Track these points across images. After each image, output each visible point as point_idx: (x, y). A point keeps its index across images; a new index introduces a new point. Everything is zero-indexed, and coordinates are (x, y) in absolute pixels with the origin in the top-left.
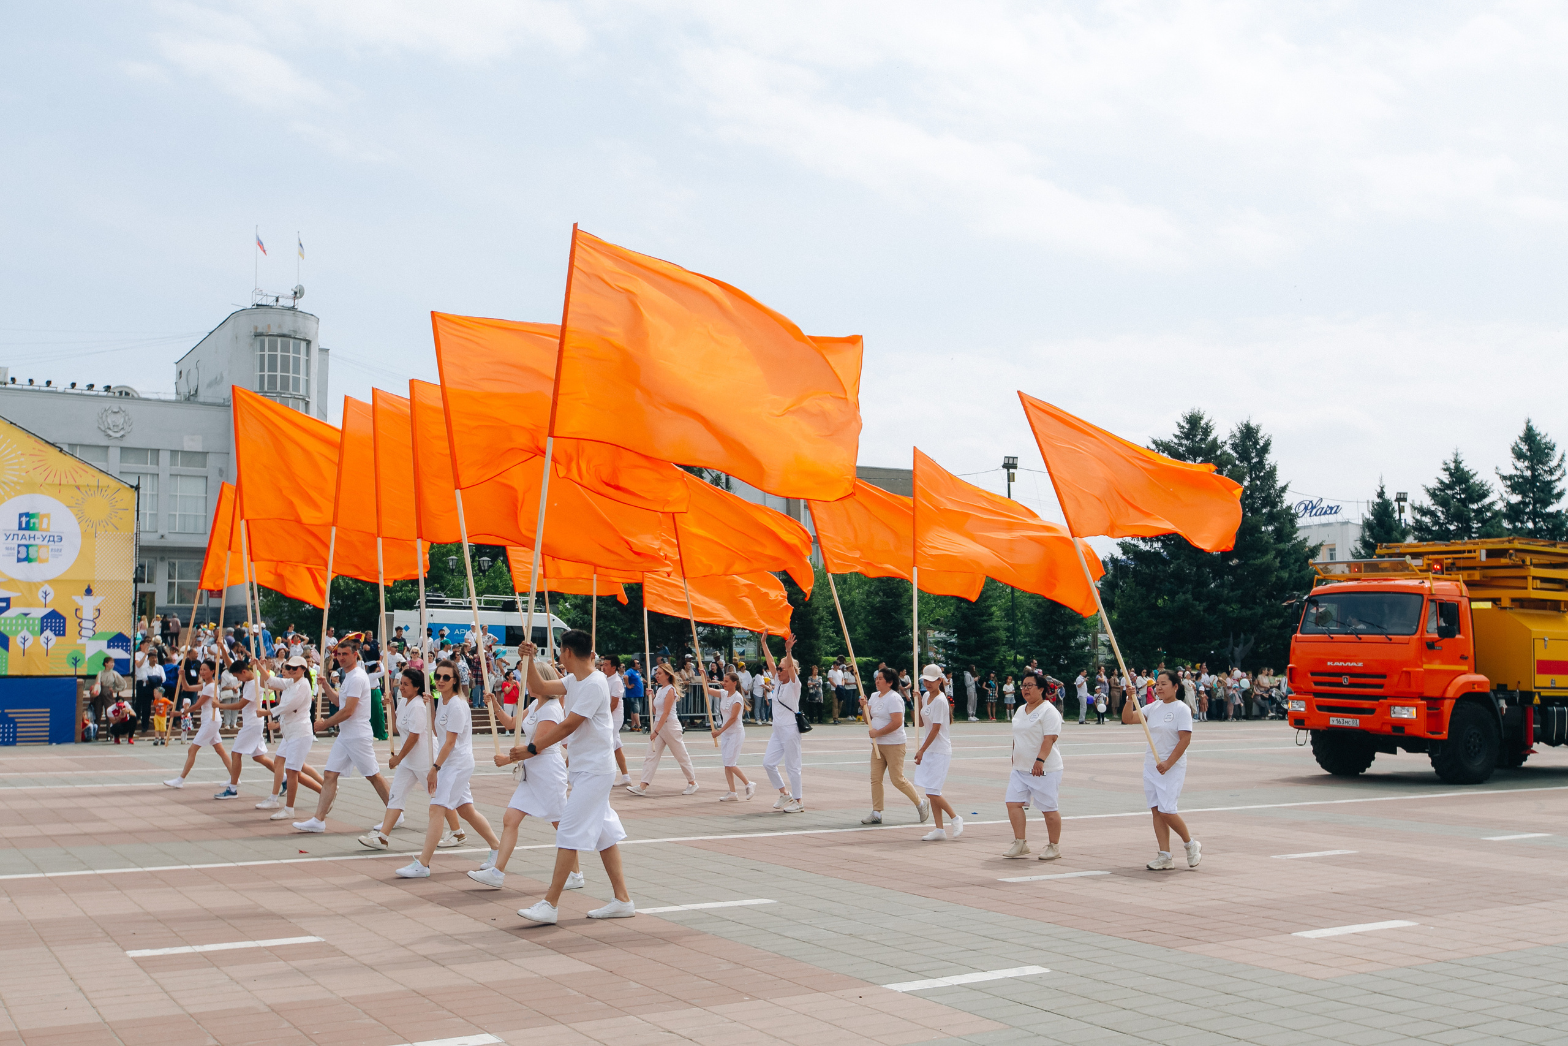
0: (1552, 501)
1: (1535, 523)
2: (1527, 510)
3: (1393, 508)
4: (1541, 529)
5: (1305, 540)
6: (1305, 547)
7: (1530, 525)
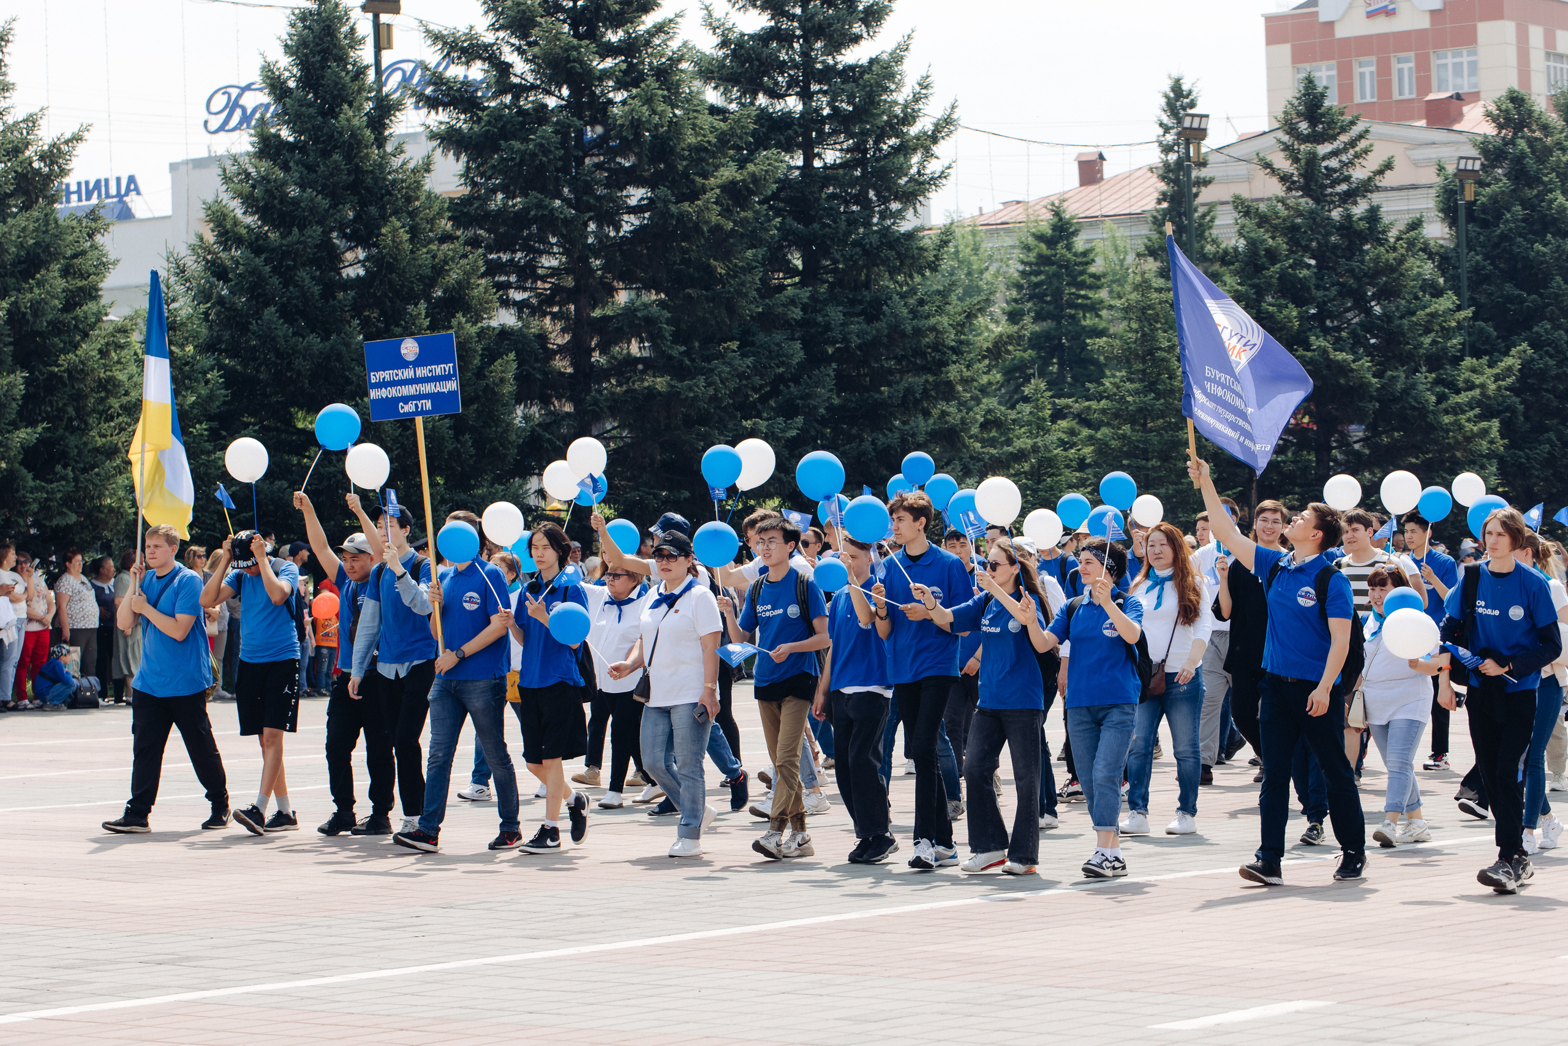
0: (858, 28)
1: (806, 95)
2: (783, 56)
3: (353, 29)
4: (823, 120)
5: (31, 121)
6: (27, 145)
7: (793, 104)
